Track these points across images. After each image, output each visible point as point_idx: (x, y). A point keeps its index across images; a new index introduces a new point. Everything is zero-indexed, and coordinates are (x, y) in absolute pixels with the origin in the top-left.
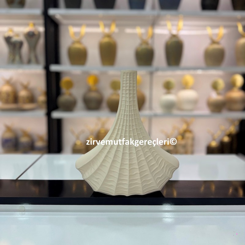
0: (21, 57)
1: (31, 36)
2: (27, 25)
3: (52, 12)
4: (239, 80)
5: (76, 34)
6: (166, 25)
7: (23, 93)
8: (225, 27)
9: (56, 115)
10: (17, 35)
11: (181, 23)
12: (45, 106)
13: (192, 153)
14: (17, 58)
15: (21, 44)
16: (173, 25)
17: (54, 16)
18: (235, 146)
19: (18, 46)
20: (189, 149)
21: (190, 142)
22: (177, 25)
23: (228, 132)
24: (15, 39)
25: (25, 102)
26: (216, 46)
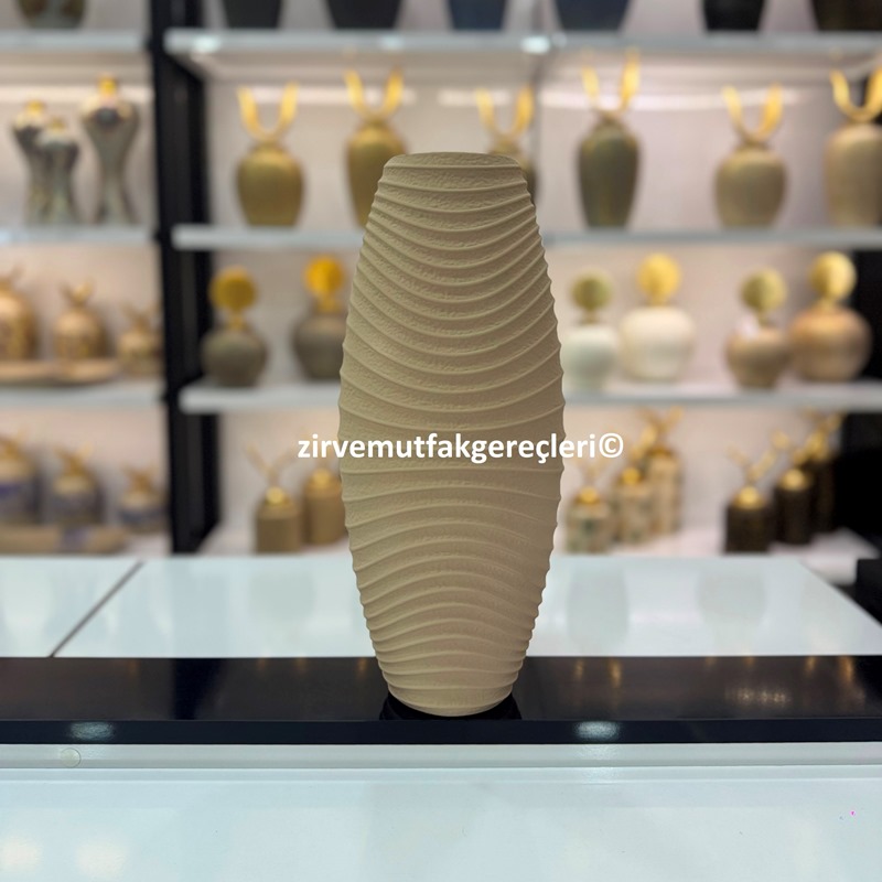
0: (71, 199)
3: (180, 41)
9: (196, 400)
10: (59, 122)
11: (633, 76)
12: (154, 366)
14: (59, 203)
15: (71, 153)
16: (602, 80)
19: (60, 161)
20: (666, 516)
21: (666, 490)
23: (800, 455)
24: (51, 136)
26: (755, 158)
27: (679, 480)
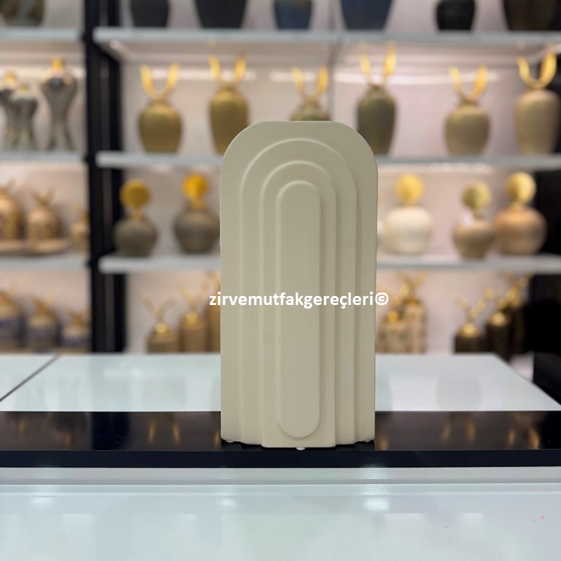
0: (32, 135)
1: (54, 88)
2: (49, 63)
3: (103, 35)
4: (526, 186)
5: (156, 83)
6: (357, 65)
7: (37, 217)
8: (491, 67)
9: (110, 265)
10: (26, 86)
11: (391, 61)
12: (85, 244)
13: (423, 350)
14: (24, 137)
15: (33, 106)
16: (372, 64)
17: (107, 44)
18: (519, 335)
19: (25, 111)
20: (416, 343)
21: (416, 326)
22: (383, 65)
23: (502, 303)
24: (20, 94)
25: (41, 237)
26: (469, 111)
27: (424, 319)
